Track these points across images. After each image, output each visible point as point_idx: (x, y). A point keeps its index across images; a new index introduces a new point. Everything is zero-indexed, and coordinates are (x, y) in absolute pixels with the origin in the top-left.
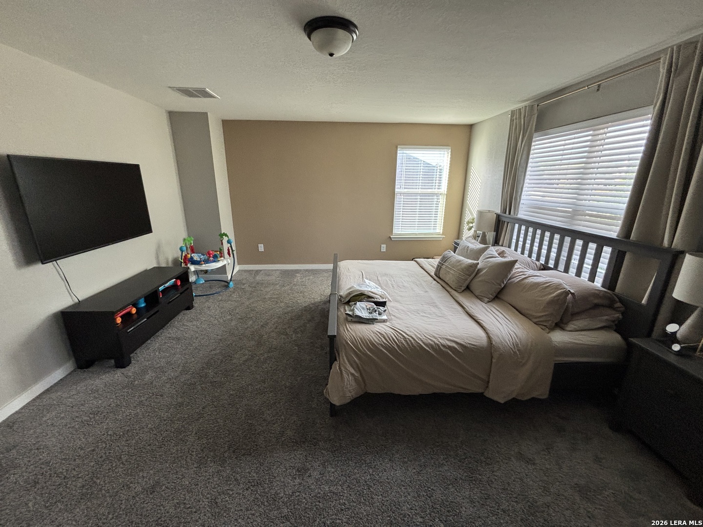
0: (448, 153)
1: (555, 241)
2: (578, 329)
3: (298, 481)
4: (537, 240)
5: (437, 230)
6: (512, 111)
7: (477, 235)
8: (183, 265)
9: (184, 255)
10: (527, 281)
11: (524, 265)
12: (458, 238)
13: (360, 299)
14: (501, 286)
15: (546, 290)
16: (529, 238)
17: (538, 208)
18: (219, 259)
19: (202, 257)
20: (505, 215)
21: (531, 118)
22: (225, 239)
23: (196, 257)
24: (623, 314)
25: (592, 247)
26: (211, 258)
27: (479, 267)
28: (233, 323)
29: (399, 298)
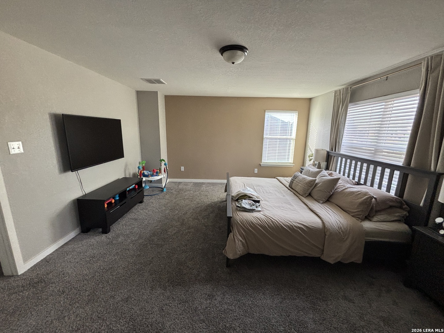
0: (296, 115)
1: (364, 168)
2: (381, 221)
3: (208, 301)
4: (353, 167)
5: (289, 161)
6: (335, 91)
7: (315, 164)
8: (139, 177)
9: (140, 171)
10: (346, 190)
11: (345, 181)
12: (303, 166)
13: (245, 198)
14: (330, 193)
15: (359, 196)
16: (348, 166)
17: (352, 148)
18: (159, 174)
19: (149, 173)
20: (332, 152)
21: (346, 95)
22: (163, 163)
23: (146, 173)
24: (408, 212)
25: (387, 171)
26: (155, 174)
27: (316, 182)
28: (167, 212)
29: (267, 199)
